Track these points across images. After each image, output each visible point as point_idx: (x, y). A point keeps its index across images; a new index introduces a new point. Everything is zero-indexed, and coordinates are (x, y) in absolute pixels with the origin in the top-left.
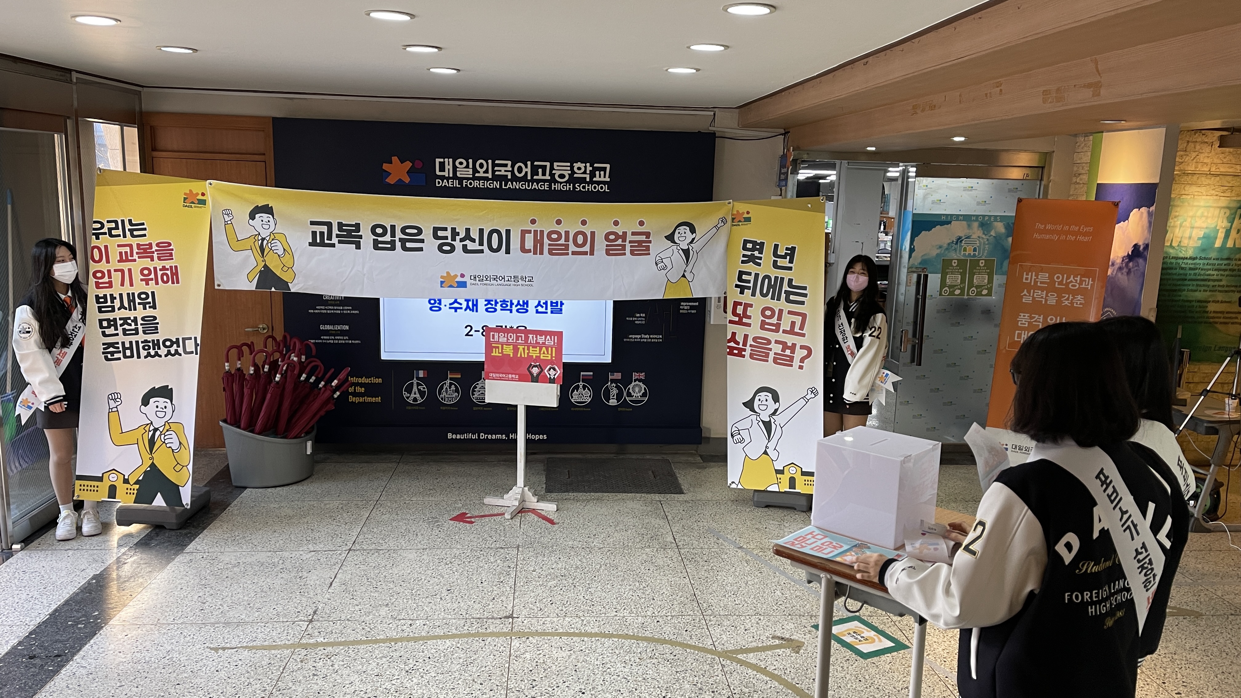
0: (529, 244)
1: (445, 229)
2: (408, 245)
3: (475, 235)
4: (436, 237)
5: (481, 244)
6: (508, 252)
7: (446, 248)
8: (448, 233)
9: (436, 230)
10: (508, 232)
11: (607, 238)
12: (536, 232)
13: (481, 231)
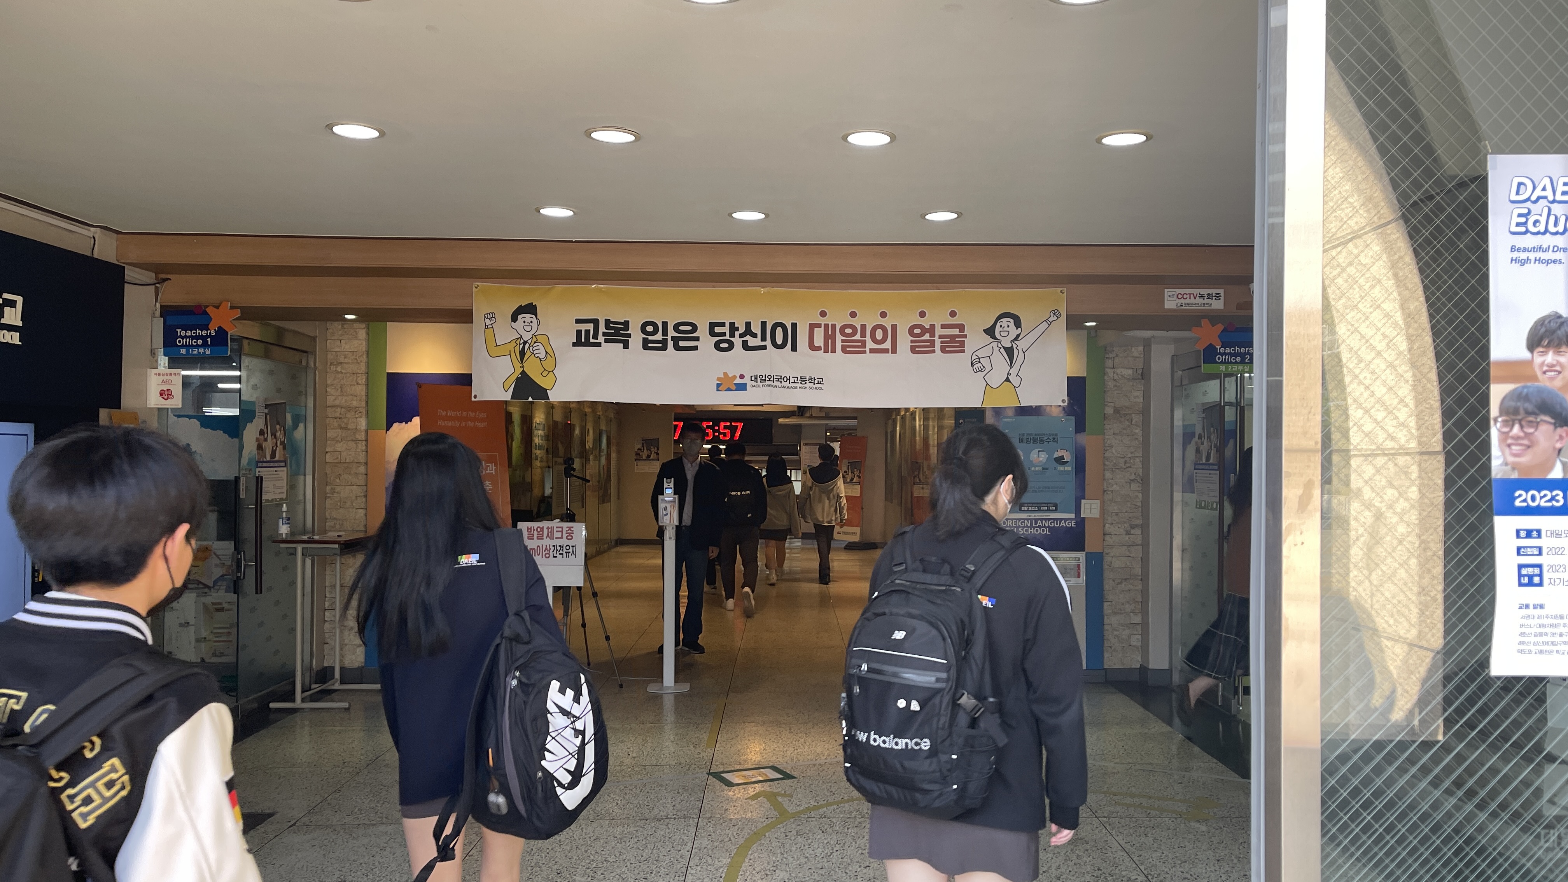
0: (819, 341)
1: (723, 324)
2: (682, 344)
3: (756, 329)
4: (712, 333)
5: (764, 339)
6: (794, 349)
7: (723, 346)
8: (726, 329)
9: (712, 326)
10: (794, 326)
11: (911, 331)
12: (826, 326)
13: (764, 324)
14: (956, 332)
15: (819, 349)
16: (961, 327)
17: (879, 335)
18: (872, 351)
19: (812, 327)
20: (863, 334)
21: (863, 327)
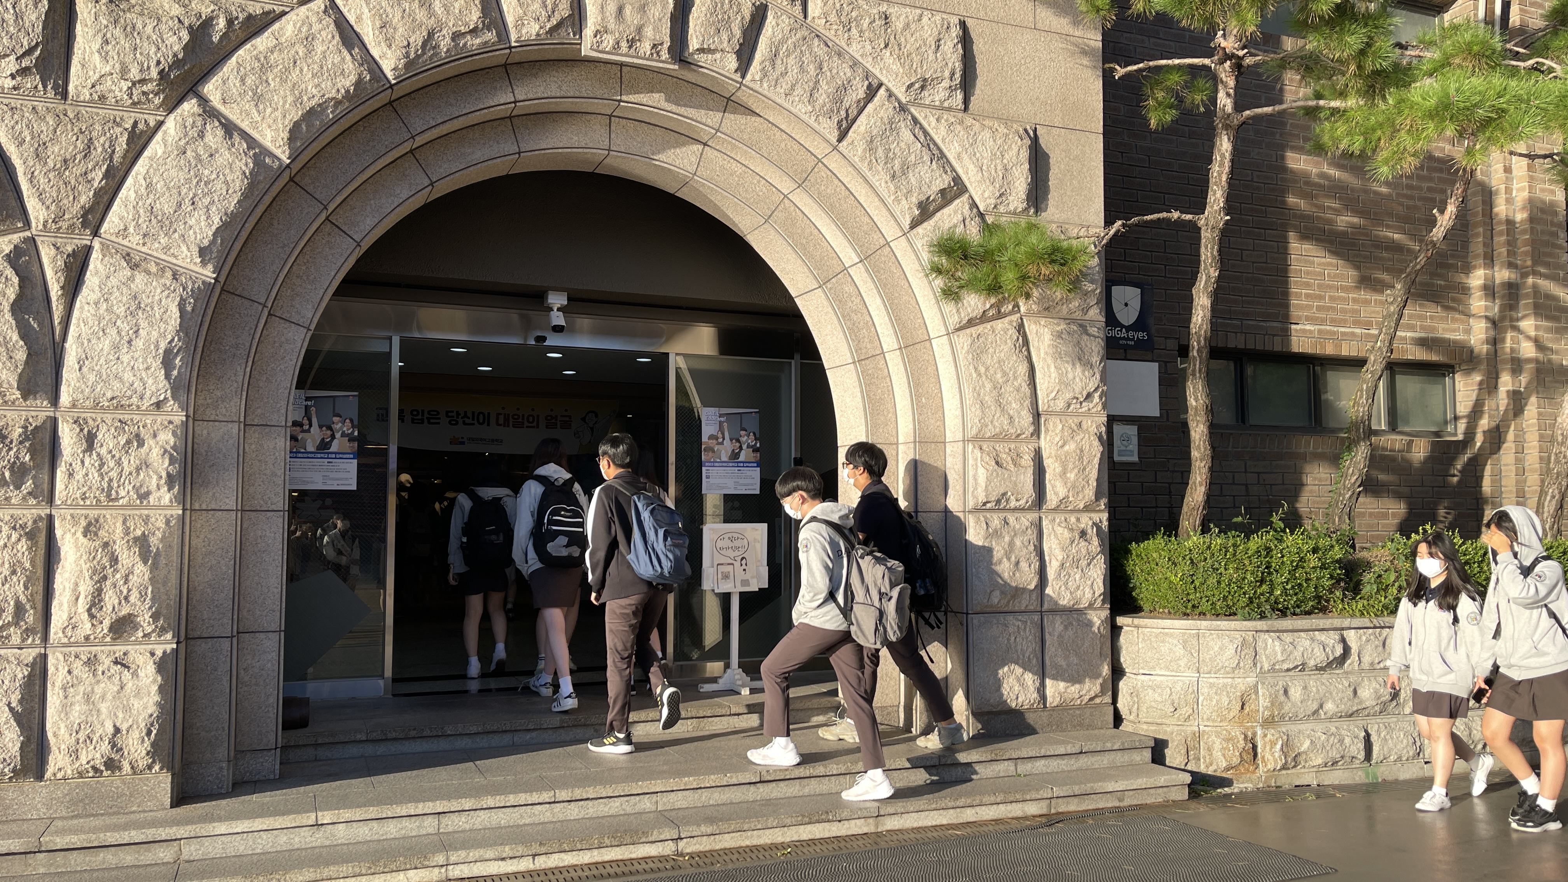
0: (501, 421)
1: (452, 412)
2: (432, 421)
3: (470, 415)
4: (447, 416)
5: (473, 420)
6: (488, 425)
7: (453, 422)
8: (454, 414)
9: (447, 412)
10: (489, 413)
11: (546, 418)
12: (505, 415)
13: (473, 413)
14: (567, 419)
15: (501, 425)
16: (570, 417)
17: (531, 419)
18: (527, 427)
19: (498, 414)
20: (523, 419)
21: (523, 416)
